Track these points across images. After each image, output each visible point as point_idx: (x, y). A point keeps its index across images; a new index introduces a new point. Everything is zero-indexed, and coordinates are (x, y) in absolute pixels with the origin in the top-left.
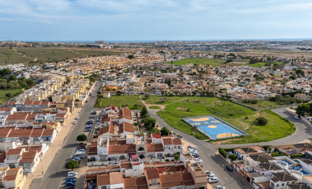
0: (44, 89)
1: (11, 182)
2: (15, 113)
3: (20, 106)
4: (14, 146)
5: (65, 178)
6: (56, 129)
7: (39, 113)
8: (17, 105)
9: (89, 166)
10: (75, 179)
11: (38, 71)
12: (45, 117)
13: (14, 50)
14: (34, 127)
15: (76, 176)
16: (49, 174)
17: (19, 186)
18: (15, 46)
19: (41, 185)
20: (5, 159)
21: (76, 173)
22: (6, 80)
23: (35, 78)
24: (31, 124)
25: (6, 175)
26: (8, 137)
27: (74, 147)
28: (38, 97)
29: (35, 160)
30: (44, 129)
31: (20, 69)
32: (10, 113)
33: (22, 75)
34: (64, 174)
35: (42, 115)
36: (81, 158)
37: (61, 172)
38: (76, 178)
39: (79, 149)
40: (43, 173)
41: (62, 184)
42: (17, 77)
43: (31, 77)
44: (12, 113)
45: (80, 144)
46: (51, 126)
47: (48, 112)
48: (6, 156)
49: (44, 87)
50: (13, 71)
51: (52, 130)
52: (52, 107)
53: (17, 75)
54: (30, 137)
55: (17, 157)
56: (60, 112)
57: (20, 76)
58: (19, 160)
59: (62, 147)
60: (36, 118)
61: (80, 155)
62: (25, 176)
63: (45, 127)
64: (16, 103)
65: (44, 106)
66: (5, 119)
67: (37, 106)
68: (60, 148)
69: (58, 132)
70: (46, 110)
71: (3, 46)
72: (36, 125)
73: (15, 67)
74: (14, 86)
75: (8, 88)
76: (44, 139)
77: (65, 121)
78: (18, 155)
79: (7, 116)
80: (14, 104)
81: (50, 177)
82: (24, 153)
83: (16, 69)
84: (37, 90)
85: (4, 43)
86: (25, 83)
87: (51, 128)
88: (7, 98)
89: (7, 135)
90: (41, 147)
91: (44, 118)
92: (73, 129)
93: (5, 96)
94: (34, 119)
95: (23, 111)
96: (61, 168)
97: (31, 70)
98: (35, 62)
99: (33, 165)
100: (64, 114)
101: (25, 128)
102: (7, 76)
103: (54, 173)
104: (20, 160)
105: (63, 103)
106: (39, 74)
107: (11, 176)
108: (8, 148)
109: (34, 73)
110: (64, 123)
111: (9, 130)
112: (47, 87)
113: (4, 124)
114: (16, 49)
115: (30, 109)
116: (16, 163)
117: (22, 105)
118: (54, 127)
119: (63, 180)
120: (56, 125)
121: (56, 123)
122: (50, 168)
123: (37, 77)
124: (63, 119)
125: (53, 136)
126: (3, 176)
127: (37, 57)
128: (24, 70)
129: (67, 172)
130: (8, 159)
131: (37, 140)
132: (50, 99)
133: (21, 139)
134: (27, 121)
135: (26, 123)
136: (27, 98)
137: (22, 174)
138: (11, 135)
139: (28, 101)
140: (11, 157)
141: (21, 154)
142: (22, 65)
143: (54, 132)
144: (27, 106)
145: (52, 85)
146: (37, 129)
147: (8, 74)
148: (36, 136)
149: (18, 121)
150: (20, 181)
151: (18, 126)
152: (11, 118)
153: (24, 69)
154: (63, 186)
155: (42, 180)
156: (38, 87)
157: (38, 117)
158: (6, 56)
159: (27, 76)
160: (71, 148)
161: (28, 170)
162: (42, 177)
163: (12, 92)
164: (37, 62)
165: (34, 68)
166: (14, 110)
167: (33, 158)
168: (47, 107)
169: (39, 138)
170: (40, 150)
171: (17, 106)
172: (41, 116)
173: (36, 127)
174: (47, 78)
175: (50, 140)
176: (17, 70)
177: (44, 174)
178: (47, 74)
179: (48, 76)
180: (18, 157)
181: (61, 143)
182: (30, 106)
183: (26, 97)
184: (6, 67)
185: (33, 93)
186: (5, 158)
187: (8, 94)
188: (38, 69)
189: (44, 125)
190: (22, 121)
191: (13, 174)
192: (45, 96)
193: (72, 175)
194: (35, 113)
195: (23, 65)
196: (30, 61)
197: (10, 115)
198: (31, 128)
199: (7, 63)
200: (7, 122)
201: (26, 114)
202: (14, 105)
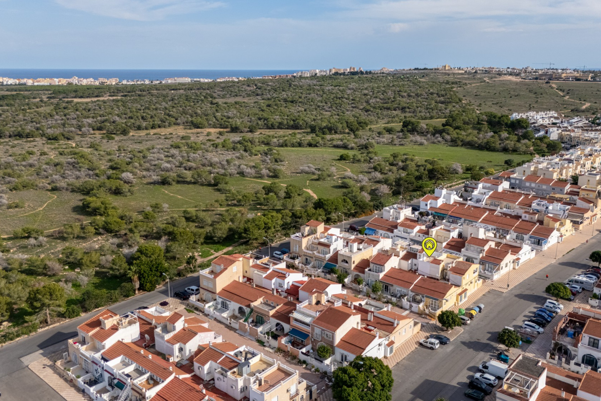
0: (570, 161)
1: (458, 276)
2: (504, 191)
3: (517, 182)
4: (481, 234)
5: (539, 306)
6: (558, 230)
7: (543, 198)
8: (513, 178)
9: (592, 306)
10: (554, 314)
11: (578, 127)
12: (550, 208)
13: (554, 85)
14: (523, 218)
15: (559, 311)
16: (518, 292)
17: (467, 287)
18: (559, 78)
19: (499, 300)
20: (463, 248)
21: (561, 306)
22: (516, 138)
23: (567, 140)
24: (521, 212)
25: (454, 265)
26: (481, 222)
27: (580, 268)
28: (553, 172)
29: (503, 264)
30: (538, 224)
31: (546, 122)
32: (497, 189)
33: (547, 133)
34: (541, 300)
35: (544, 202)
36: (583, 289)
37: (536, 296)
38: (557, 313)
39: (585, 274)
40: (508, 286)
41: (530, 312)
42: (536, 136)
43: (561, 137)
44: (500, 189)
45: (593, 267)
46: (551, 222)
47: (559, 200)
48: (466, 244)
49: (573, 157)
50: (534, 123)
51: (552, 230)
52: (572, 193)
53: (539, 131)
54: (511, 231)
55: (479, 250)
56: (580, 204)
57: (542, 133)
58: (481, 255)
59: (558, 262)
60: (534, 205)
61: (582, 283)
62: (481, 280)
63: (541, 222)
64: (511, 176)
65: (557, 189)
66: (487, 197)
67: (544, 187)
68: (553, 261)
69: (561, 236)
70: (557, 196)
71: (536, 79)
72: (527, 215)
73: (538, 117)
74: (523, 148)
75: (515, 151)
76: (533, 240)
77: (586, 222)
78: (482, 248)
79: (491, 192)
80: (509, 177)
81: (516, 296)
82: (490, 249)
83: (541, 120)
84: (557, 160)
85: (540, 72)
86: (544, 146)
87: (551, 226)
88: (506, 166)
89: (480, 218)
90: (520, 248)
91: (547, 208)
92: (594, 240)
93: (503, 164)
94: (530, 206)
95: (518, 190)
96: (540, 291)
97: (566, 125)
98: (583, 111)
99: (498, 269)
100: (586, 210)
101: (510, 215)
102: (520, 132)
103: (524, 293)
104: (483, 257)
105: (595, 191)
106: (577, 133)
107: (461, 270)
108: (471, 234)
109: (569, 131)
110: (581, 227)
111: (486, 212)
112: (578, 159)
113: (484, 203)
114: (556, 83)
115: (532, 189)
116: (476, 259)
117: (520, 180)
118: (557, 225)
119: (535, 308)
120: (562, 225)
121: (563, 221)
122: (521, 285)
123: (571, 138)
124: (582, 218)
125: (549, 239)
126: (450, 265)
127: (590, 102)
128: (554, 124)
129: (546, 299)
130: (467, 250)
131: (522, 239)
132: (575, 180)
133: (497, 230)
134: (518, 207)
135: (516, 208)
136: (534, 171)
137: (477, 274)
138: (484, 221)
139: (534, 176)
140: (472, 248)
141: (486, 248)
142: (553, 113)
143: (552, 234)
144: (528, 184)
145: (591, 155)
146: (527, 221)
147: (522, 127)
148: (521, 232)
149: (505, 203)
150: (471, 283)
151: (501, 211)
152: (497, 197)
153: (554, 121)
154: (531, 315)
155: (504, 295)
156: (562, 156)
157: (538, 205)
158: (534, 96)
159: (554, 135)
160: (574, 269)
161: (490, 274)
162: (505, 291)
163: (516, 158)
164: (587, 110)
165: (573, 121)
166: (505, 185)
167: (502, 260)
168: (561, 191)
169: (526, 237)
170: (517, 252)
171: (513, 181)
172: (542, 203)
173: (527, 219)
174: (589, 141)
175: (541, 245)
176: (541, 122)
177: (509, 288)
178: (592, 135)
179: (593, 139)
180: (482, 251)
181: (560, 256)
182: (533, 185)
183: (532, 169)
184: (524, 117)
185: (548, 164)
186: (463, 246)
187: (509, 160)
188: (580, 124)
189: (541, 219)
190: (510, 204)
191: (463, 268)
192: (569, 172)
193: (552, 305)
194: (535, 197)
195: (556, 115)
196: (573, 107)
197: (496, 192)
198: (518, 217)
199: (530, 109)
200: (489, 202)
201: (520, 195)
202: (508, 179)
